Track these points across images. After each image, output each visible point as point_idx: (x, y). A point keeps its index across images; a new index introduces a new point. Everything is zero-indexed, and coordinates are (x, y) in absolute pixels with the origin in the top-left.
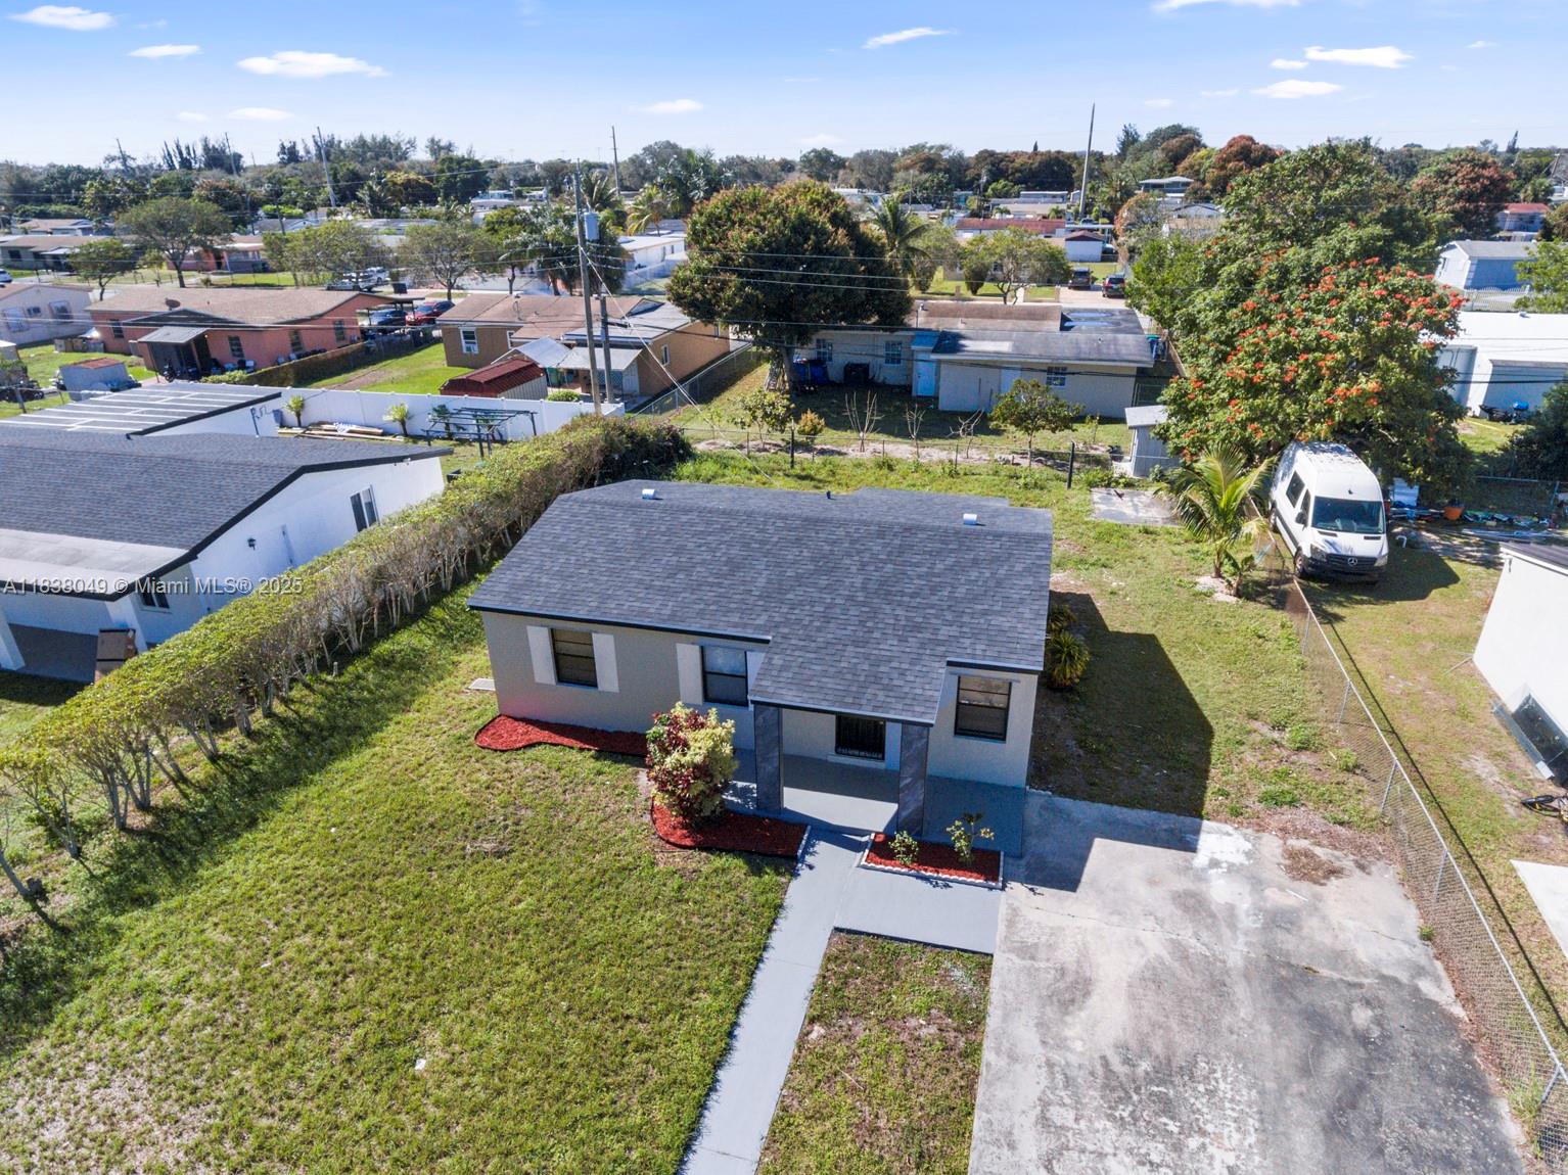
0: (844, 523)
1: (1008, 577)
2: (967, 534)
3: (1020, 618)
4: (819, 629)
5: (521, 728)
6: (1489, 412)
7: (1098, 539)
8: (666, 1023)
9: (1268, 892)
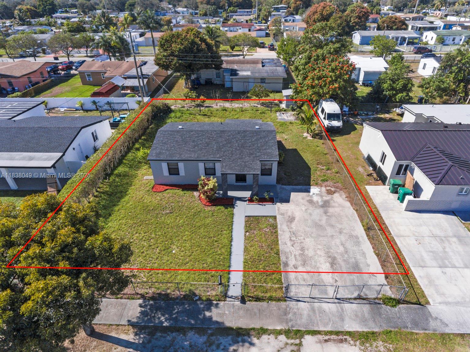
0: (230, 131)
1: (268, 141)
2: (258, 131)
3: (272, 149)
4: (231, 157)
5: (162, 186)
6: (364, 84)
7: (280, 126)
8: (219, 237)
9: (324, 198)
